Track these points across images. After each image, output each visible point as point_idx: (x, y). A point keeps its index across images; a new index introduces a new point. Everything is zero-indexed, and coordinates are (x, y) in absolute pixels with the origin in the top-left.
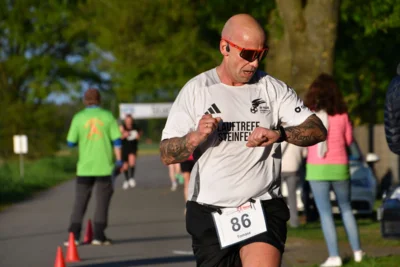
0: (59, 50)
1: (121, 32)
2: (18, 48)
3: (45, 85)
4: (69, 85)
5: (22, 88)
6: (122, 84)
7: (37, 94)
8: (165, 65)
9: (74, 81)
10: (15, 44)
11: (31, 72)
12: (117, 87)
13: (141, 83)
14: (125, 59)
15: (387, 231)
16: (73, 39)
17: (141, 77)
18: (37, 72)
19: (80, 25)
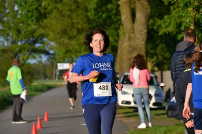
0: (33, 41)
1: (58, 34)
2: (15, 41)
3: (27, 56)
4: (36, 56)
5: (17, 57)
6: (58, 55)
7: (23, 59)
8: (76, 47)
9: (38, 54)
10: (14, 39)
11: (20, 51)
12: (56, 56)
13: (66, 55)
14: (60, 45)
15: (169, 115)
16: (38, 37)
17: (67, 52)
18: (23, 51)
19: (41, 31)
